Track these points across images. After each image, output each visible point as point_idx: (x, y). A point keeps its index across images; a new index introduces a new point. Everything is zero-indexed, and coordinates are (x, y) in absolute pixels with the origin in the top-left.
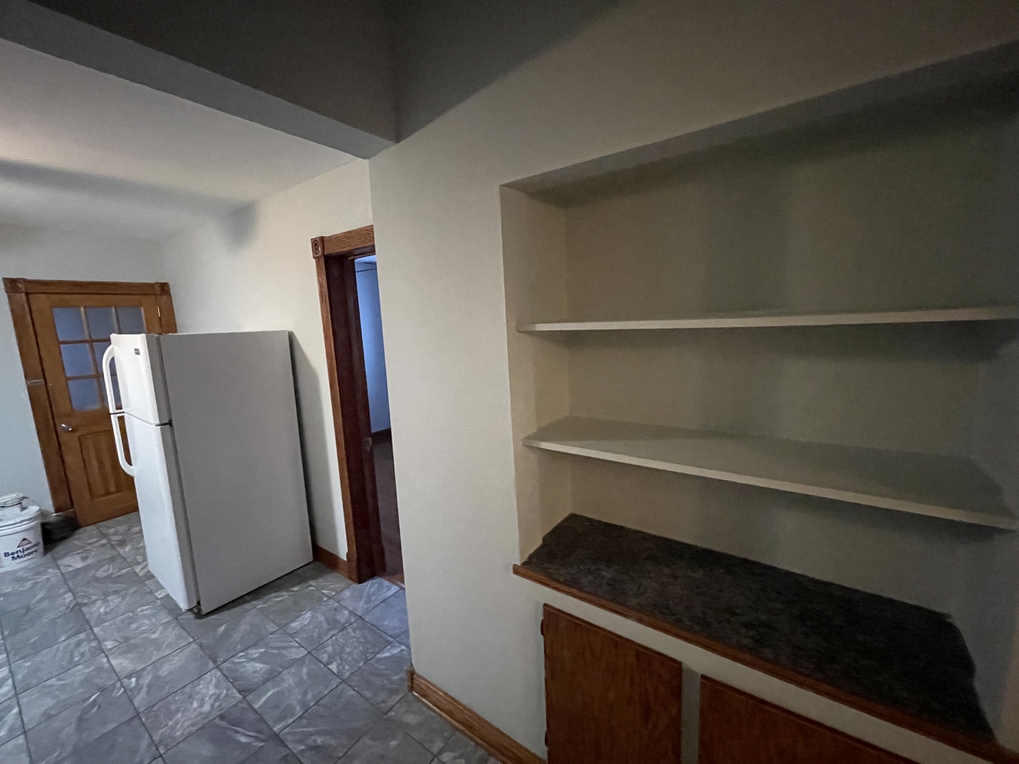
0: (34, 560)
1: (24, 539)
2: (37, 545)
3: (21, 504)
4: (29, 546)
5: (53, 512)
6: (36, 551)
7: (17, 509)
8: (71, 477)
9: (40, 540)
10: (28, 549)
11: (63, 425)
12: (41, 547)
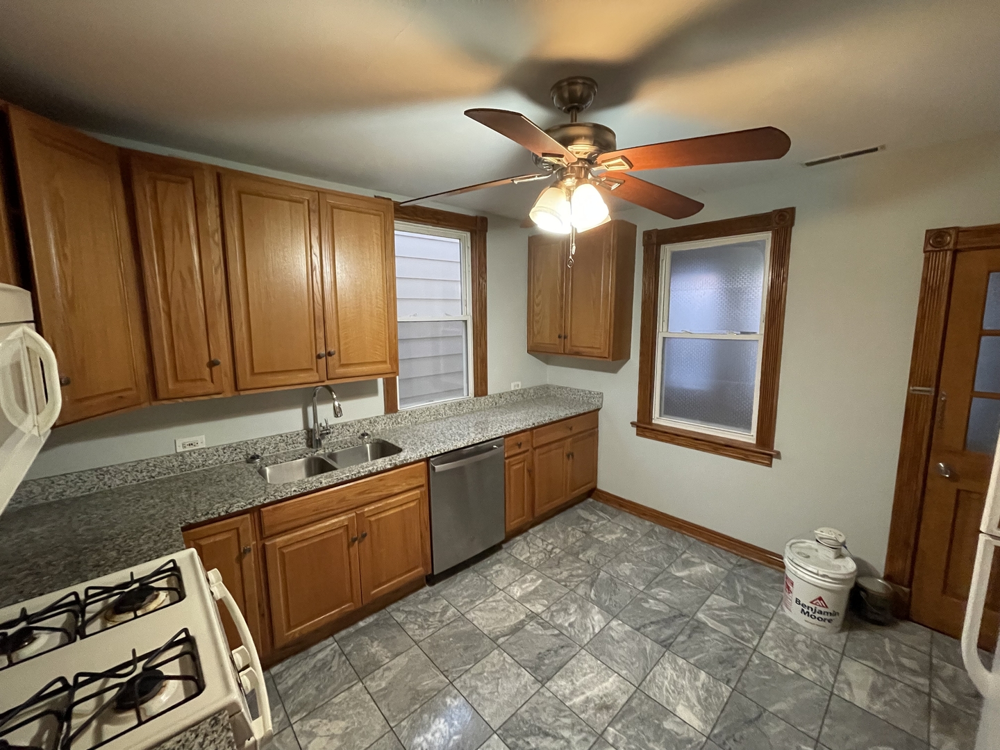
0: (823, 630)
1: (820, 599)
2: (834, 614)
3: (839, 550)
4: (823, 609)
5: (882, 575)
6: (830, 621)
7: (831, 554)
8: (923, 543)
9: (842, 610)
10: (820, 612)
11: (941, 464)
12: (838, 620)
